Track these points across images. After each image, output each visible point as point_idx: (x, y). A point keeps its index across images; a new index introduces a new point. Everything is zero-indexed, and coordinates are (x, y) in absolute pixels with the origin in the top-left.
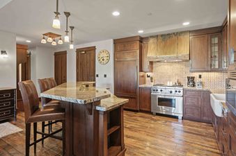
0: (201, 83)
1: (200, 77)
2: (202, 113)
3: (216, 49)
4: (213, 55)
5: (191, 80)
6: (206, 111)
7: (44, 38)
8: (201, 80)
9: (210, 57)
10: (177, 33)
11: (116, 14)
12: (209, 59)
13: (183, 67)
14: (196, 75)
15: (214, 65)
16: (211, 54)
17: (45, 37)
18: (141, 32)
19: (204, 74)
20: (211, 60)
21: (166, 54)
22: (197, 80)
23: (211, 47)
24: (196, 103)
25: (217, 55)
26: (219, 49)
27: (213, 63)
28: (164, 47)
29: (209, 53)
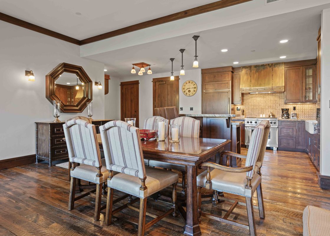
0: (296, 114)
1: (294, 108)
2: (297, 143)
3: (310, 81)
4: (307, 87)
5: (285, 112)
6: (300, 140)
7: (133, 68)
8: (295, 112)
9: (304, 88)
10: (272, 64)
11: (224, 51)
12: (304, 91)
13: (277, 99)
14: (290, 106)
15: (309, 97)
16: (306, 86)
17: (135, 66)
18: (236, 63)
19: (299, 106)
20: (306, 92)
21: (260, 85)
22: (291, 112)
23: (306, 78)
24: (291, 134)
25: (311, 86)
26: (313, 81)
27: (308, 95)
28: (259, 78)
29: (304, 84)
